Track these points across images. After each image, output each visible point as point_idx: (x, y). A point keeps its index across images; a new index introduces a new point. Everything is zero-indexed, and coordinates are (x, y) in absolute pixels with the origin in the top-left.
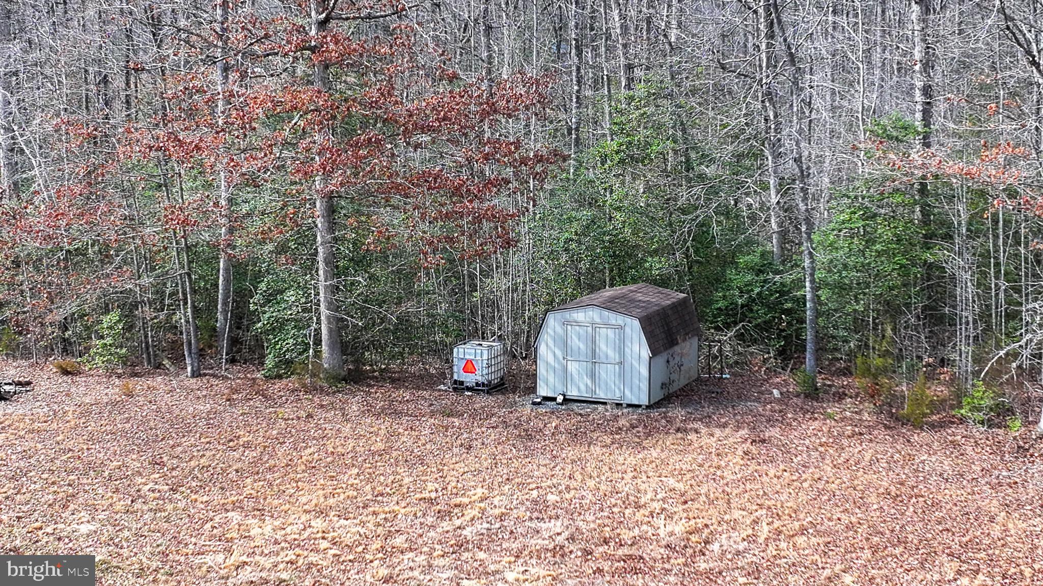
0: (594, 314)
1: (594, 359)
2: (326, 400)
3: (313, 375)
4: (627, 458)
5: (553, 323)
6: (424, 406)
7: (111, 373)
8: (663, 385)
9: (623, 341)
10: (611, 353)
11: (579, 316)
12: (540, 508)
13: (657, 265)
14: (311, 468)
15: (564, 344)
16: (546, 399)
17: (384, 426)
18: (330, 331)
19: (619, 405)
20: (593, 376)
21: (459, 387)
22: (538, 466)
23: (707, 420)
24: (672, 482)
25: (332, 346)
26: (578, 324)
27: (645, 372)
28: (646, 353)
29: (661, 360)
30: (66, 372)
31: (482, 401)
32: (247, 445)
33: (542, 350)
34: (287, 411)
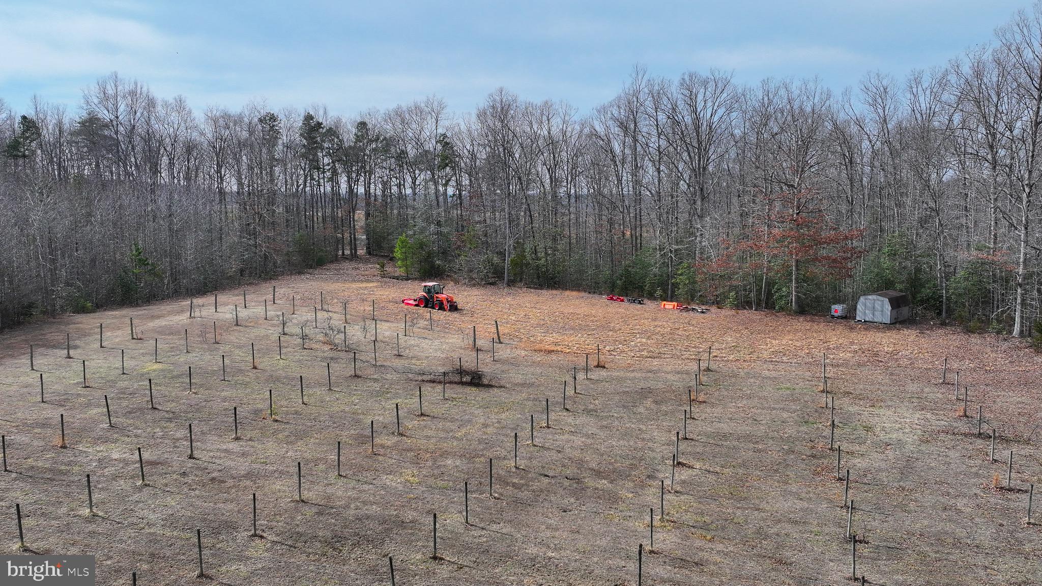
0: (874, 297)
1: (874, 309)
2: (793, 317)
3: (790, 311)
4: (880, 335)
5: (862, 299)
6: (822, 320)
7: (732, 309)
8: (895, 319)
9: (883, 305)
10: (879, 308)
11: (870, 297)
12: (852, 343)
13: (898, 286)
14: (788, 331)
15: (865, 305)
16: (859, 321)
17: (810, 324)
18: (795, 299)
19: (881, 323)
20: (873, 315)
21: (833, 317)
22: (853, 335)
23: (908, 328)
24: (892, 340)
25: (795, 303)
26: (870, 299)
27: (889, 313)
28: (890, 308)
29: (895, 311)
30: (719, 308)
31: (839, 321)
32: (771, 326)
33: (858, 306)
34: (782, 319)
